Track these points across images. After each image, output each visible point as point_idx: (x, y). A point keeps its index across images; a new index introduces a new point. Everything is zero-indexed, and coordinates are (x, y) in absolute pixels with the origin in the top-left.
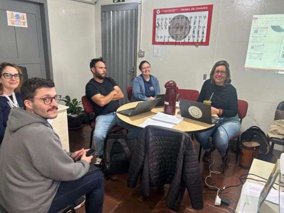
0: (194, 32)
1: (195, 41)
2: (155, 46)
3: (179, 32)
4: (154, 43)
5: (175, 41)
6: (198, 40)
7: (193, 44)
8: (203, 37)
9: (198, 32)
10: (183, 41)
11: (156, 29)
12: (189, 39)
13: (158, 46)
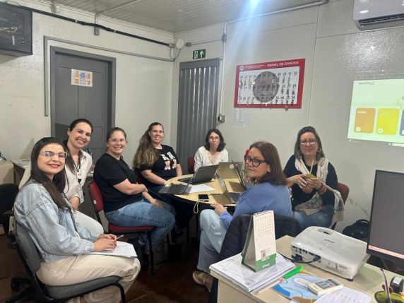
0: (282, 92)
1: (284, 103)
2: (237, 109)
3: (265, 92)
4: (236, 105)
5: (259, 103)
6: (287, 102)
7: (282, 106)
8: (293, 97)
9: (288, 91)
10: (269, 103)
11: (239, 89)
12: (277, 101)
13: (241, 109)
